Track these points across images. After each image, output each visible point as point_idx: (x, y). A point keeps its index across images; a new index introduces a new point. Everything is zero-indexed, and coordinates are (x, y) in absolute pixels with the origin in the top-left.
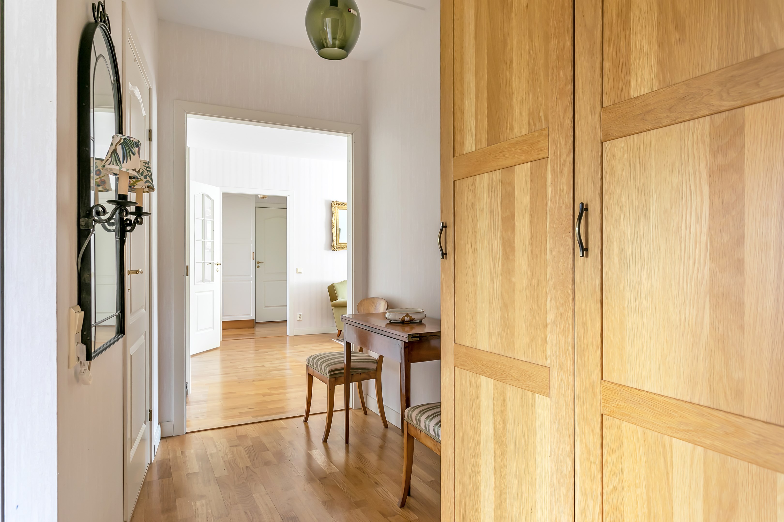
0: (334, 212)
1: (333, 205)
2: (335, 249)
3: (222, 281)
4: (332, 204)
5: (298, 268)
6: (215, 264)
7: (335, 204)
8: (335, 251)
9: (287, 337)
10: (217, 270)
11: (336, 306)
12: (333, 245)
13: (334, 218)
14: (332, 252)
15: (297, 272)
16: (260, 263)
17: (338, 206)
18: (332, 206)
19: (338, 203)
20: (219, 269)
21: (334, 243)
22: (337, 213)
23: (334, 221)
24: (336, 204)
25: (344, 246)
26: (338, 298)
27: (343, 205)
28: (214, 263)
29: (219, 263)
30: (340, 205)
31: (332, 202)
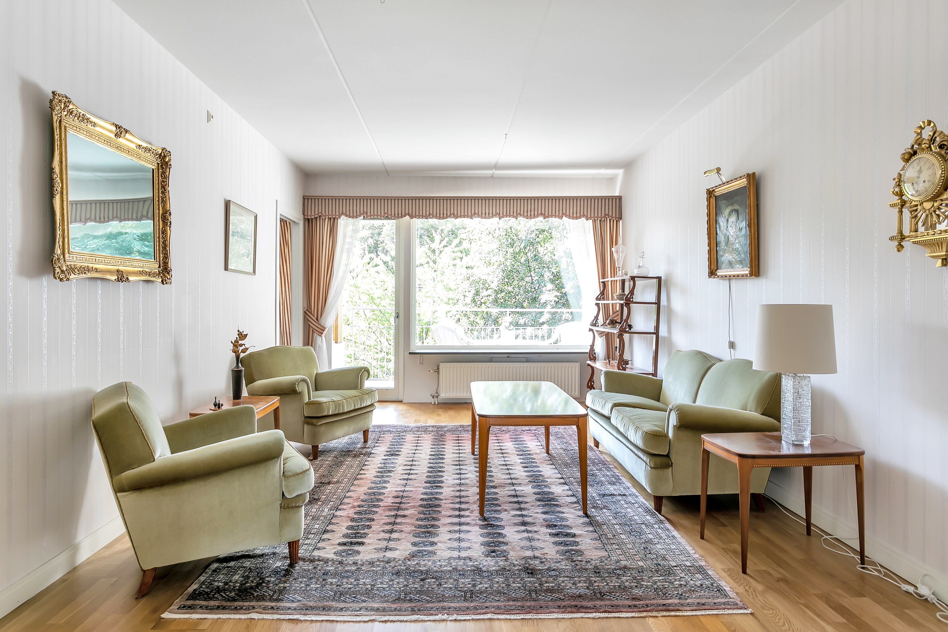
0: (58, 134)
1: (57, 109)
4: (52, 102)
7: (62, 105)
8: (62, 280)
11: (142, 486)
12: (58, 259)
17: (66, 116)
18: (52, 110)
19: (71, 105)
21: (59, 252)
24: (64, 109)
25: (83, 265)
26: (156, 452)
27: (81, 118)
30: (71, 114)
31: (55, 94)
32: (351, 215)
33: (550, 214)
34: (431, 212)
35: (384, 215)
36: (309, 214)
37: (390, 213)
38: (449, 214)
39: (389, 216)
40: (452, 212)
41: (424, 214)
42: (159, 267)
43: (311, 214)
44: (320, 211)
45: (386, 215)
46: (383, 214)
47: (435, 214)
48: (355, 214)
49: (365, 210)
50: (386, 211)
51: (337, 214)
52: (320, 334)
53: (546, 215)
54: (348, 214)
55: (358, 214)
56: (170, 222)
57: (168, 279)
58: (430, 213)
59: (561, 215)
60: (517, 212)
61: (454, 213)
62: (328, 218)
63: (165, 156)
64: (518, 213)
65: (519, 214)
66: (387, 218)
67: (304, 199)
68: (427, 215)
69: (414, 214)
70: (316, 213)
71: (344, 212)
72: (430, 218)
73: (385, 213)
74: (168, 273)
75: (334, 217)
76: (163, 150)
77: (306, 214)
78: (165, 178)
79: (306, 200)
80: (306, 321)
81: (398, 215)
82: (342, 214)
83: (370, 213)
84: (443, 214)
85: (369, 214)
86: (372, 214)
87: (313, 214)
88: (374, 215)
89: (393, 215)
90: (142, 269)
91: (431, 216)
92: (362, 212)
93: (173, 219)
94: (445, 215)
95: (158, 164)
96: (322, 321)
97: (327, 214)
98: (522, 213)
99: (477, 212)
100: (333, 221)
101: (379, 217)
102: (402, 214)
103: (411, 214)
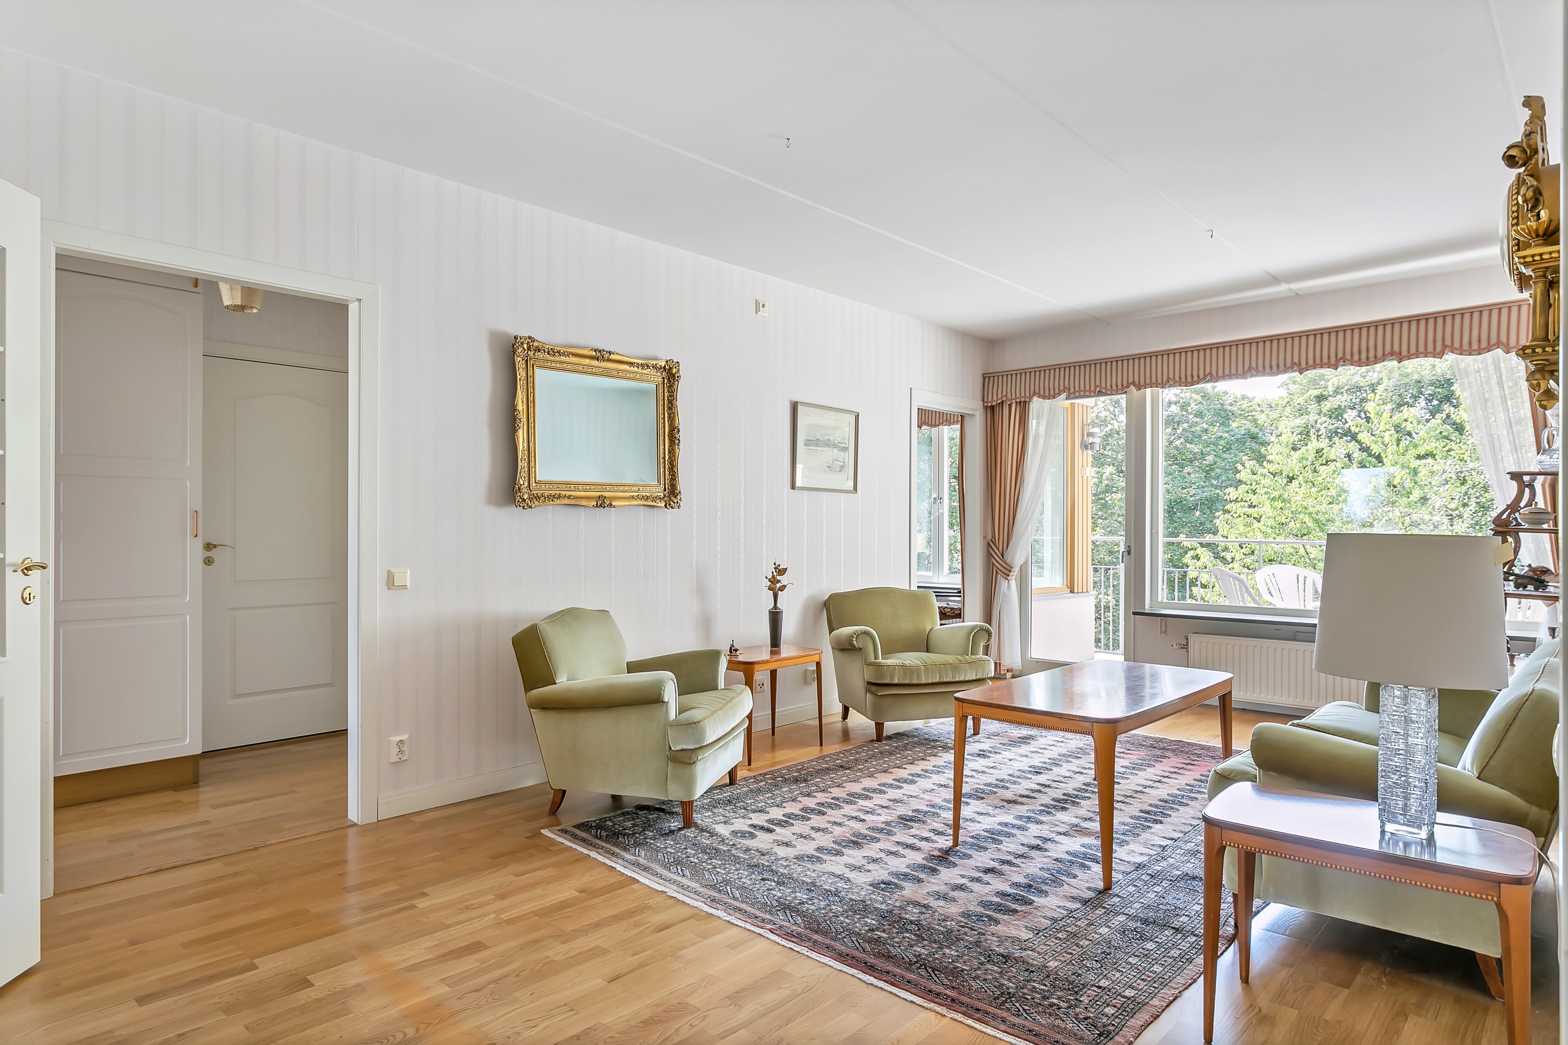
0: (521, 374)
1: (520, 351)
2: (524, 500)
3: (56, 623)
4: (513, 345)
5: (393, 570)
6: (11, 565)
7: (525, 346)
8: (524, 507)
9: (351, 831)
10: (26, 595)
11: (546, 706)
12: (519, 489)
13: (520, 396)
14: (512, 516)
15: (390, 582)
16: (215, 546)
17: (534, 354)
18: (514, 353)
19: (536, 344)
20: (36, 591)
21: (522, 482)
22: (530, 381)
23: (521, 406)
24: (529, 349)
25: (553, 493)
26: (558, 676)
27: (551, 352)
28: (7, 561)
29: (37, 559)
30: (539, 351)
31: (516, 338)
32: (1047, 394)
33: (1413, 350)
34: (1171, 376)
35: (1095, 390)
36: (990, 400)
37: (1103, 385)
38: (1201, 376)
39: (1103, 391)
40: (1208, 372)
41: (1159, 381)
42: (665, 490)
43: (994, 400)
44: (1004, 393)
45: (1098, 389)
46: (1093, 389)
47: (1177, 379)
48: (1052, 393)
49: (1067, 385)
50: (1098, 383)
51: (1028, 395)
52: (1006, 576)
53: (1404, 353)
54: (1042, 393)
55: (1057, 391)
56: (679, 440)
57: (674, 503)
58: (1168, 378)
59: (1439, 349)
60: (1336, 356)
61: (1210, 373)
62: (1016, 402)
63: (671, 368)
64: (1339, 357)
65: (1341, 358)
66: (1100, 393)
67: (984, 378)
68: (1164, 381)
69: (1142, 383)
70: (1000, 396)
71: (1037, 391)
72: (1170, 386)
73: (1096, 386)
74: (675, 497)
75: (1023, 400)
76: (667, 362)
77: (986, 400)
78: (672, 392)
79: (987, 379)
80: (989, 556)
81: (1117, 386)
82: (1034, 394)
83: (1074, 388)
84: (1192, 377)
85: (1072, 390)
86: (1077, 389)
87: (995, 398)
88: (1080, 391)
89: (1109, 387)
90: (637, 494)
91: (1171, 382)
92: (1062, 388)
93: (682, 436)
94: (1195, 378)
95: (663, 378)
96: (1008, 558)
97: (1013, 397)
98: (1348, 356)
99: (1254, 365)
100: (1024, 406)
101: (1087, 393)
102: (1122, 385)
103: (1137, 383)
